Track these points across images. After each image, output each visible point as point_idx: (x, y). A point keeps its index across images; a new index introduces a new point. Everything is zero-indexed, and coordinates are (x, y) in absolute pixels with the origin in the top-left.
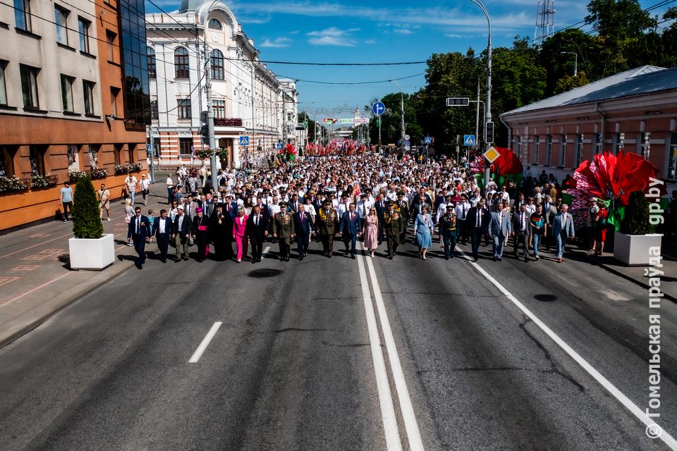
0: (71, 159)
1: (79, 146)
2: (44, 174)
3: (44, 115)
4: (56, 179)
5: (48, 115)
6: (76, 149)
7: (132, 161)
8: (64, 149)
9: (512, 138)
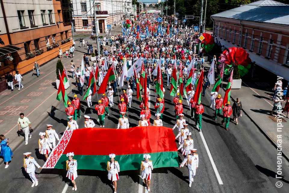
0: (47, 41)
1: (49, 36)
2: (39, 49)
3: (37, 27)
4: (43, 51)
5: (38, 27)
6: (48, 37)
7: (67, 37)
8: (44, 39)
9: (215, 26)
